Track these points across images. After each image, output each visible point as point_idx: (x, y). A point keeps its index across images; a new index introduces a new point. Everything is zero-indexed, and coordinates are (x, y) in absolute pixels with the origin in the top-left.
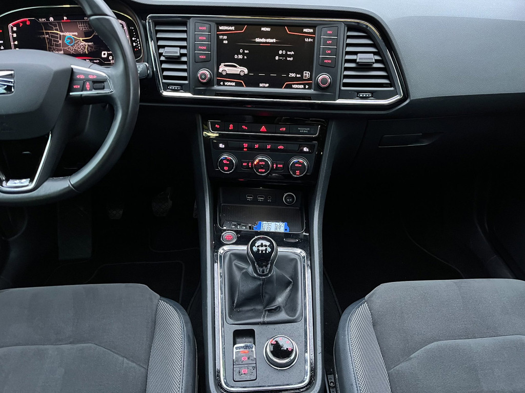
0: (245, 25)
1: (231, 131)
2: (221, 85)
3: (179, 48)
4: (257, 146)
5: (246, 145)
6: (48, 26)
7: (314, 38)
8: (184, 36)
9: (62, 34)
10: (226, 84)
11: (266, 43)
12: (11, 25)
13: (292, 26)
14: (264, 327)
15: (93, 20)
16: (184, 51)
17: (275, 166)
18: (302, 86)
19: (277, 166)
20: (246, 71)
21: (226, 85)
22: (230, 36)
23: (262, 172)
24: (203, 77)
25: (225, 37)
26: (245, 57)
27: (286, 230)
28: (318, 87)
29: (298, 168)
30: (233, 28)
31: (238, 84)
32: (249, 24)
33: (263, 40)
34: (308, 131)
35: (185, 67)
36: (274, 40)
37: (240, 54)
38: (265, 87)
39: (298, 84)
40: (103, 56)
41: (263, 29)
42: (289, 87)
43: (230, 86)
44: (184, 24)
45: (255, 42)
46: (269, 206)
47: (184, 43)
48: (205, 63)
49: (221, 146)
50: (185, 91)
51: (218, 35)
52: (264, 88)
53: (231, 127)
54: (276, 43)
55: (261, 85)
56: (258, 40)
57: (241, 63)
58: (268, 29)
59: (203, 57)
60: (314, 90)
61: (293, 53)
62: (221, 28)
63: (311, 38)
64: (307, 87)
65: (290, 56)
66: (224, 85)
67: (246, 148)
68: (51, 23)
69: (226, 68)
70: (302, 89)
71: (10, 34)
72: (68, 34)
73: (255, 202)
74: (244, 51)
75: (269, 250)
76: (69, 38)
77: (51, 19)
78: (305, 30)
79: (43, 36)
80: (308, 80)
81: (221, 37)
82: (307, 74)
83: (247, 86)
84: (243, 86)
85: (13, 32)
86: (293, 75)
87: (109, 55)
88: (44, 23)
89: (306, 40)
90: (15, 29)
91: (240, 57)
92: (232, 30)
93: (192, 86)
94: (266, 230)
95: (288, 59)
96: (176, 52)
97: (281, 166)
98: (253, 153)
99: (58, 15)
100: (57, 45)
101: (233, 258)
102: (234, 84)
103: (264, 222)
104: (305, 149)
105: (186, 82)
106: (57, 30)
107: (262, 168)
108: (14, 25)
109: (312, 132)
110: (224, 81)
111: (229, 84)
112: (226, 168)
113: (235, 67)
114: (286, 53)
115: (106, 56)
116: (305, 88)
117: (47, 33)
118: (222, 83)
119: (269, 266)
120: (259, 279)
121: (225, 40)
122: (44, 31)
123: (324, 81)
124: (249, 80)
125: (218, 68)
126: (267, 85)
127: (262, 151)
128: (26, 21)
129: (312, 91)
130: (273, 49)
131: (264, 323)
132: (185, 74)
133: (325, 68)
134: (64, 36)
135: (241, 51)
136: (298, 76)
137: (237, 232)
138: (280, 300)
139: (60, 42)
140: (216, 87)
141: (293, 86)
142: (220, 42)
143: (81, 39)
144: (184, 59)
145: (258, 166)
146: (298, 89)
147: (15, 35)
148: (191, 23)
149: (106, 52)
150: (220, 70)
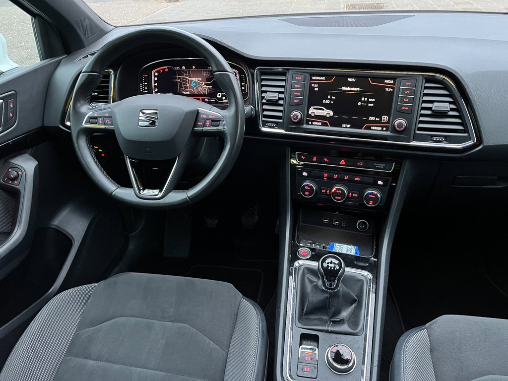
0: (334, 76)
1: (314, 162)
2: (309, 124)
3: (278, 94)
4: (335, 176)
5: (326, 175)
6: (180, 73)
7: (393, 88)
8: (283, 83)
9: (190, 79)
10: (314, 123)
11: (351, 91)
12: (154, 71)
13: (374, 78)
14: (328, 334)
15: (217, 74)
16: (282, 96)
17: (350, 195)
18: (380, 128)
19: (352, 195)
20: (332, 113)
21: (314, 125)
22: (321, 85)
23: (338, 200)
24: (295, 117)
25: (316, 86)
26: (332, 102)
27: (356, 253)
28: (394, 130)
29: (371, 199)
30: (324, 78)
31: (324, 124)
32: (338, 76)
33: (349, 89)
34: (383, 166)
35: (281, 108)
36: (358, 89)
37: (328, 99)
38: (347, 127)
39: (376, 126)
40: (218, 96)
41: (349, 80)
42: (369, 128)
43: (317, 125)
44: (284, 74)
45: (341, 90)
46: (342, 230)
47: (282, 90)
48: (297, 106)
49: (305, 174)
50: (279, 128)
51: (311, 84)
52: (346, 128)
53: (315, 159)
54: (360, 91)
55: (343, 126)
56: (344, 88)
57: (328, 107)
58: (354, 80)
59: (296, 101)
60: (391, 132)
61: (374, 100)
62: (313, 78)
63: (391, 88)
64: (384, 129)
65: (371, 102)
66: (312, 124)
67: (325, 177)
68: (183, 71)
69: (315, 111)
70: (380, 130)
71: (153, 77)
72: (194, 79)
73: (330, 225)
74: (331, 97)
75: (337, 267)
76: (195, 82)
77: (184, 68)
78: (386, 81)
79: (176, 80)
80: (386, 123)
81: (313, 85)
82: (385, 118)
83: (331, 126)
84: (328, 126)
85: (155, 76)
86: (372, 118)
87: (223, 96)
88: (177, 70)
89: (387, 89)
90: (156, 74)
91: (328, 102)
92: (323, 80)
93: (285, 125)
94: (337, 251)
95: (369, 105)
96: (275, 96)
97: (356, 195)
98: (332, 182)
99: (189, 65)
100: (185, 87)
101: (306, 271)
102: (320, 124)
103: (337, 244)
104: (380, 183)
105: (281, 121)
106: (186, 76)
107: (338, 196)
108: (156, 72)
109: (387, 168)
110: (312, 121)
111: (316, 123)
112: (307, 193)
113: (323, 110)
114: (368, 99)
115: (220, 96)
116: (382, 130)
117: (179, 78)
118: (310, 123)
119: (336, 281)
120: (327, 292)
121: (316, 87)
122: (177, 77)
123: (400, 125)
124: (333, 122)
125: (308, 111)
126: (349, 126)
127: (340, 181)
128: (165, 68)
129: (388, 133)
130: (357, 97)
131: (328, 332)
132: (280, 114)
133: (401, 113)
134: (192, 81)
135: (329, 97)
136: (377, 119)
137: (312, 250)
138: (345, 314)
139: (188, 85)
140: (305, 126)
141: (372, 128)
142: (312, 89)
143: (204, 83)
144: (281, 102)
145: (335, 194)
146: (376, 130)
147: (156, 79)
148: (290, 74)
149: (221, 94)
150: (310, 112)
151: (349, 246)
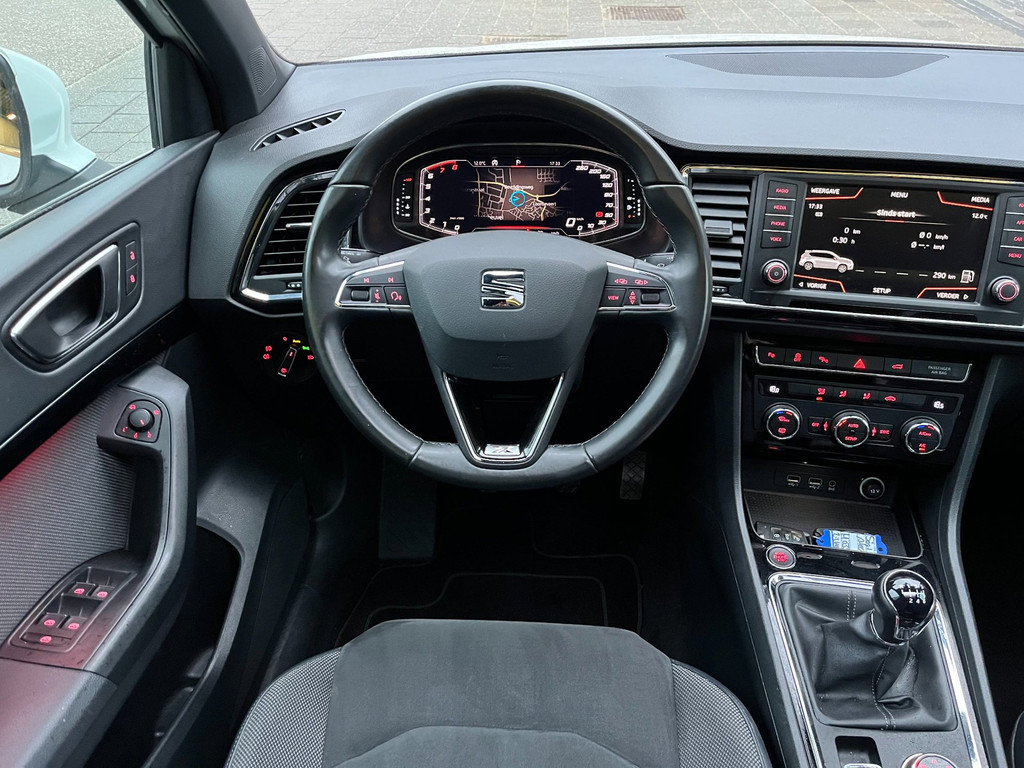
0: (860, 187)
1: (797, 364)
2: (800, 288)
3: (730, 222)
4: (843, 394)
5: (822, 391)
6: (485, 173)
7: (989, 213)
8: (744, 201)
9: (506, 187)
10: (809, 285)
11: (897, 218)
12: (426, 169)
13: (950, 192)
14: (894, 735)
16: (741, 227)
17: (874, 431)
18: (957, 296)
19: (878, 431)
20: (850, 265)
21: (810, 288)
22: (830, 205)
23: (850, 443)
24: (776, 274)
25: (821, 206)
26: (853, 241)
27: (880, 549)
28: (991, 299)
29: (924, 440)
30: (837, 191)
31: (831, 287)
32: (870, 186)
33: (892, 213)
34: (948, 372)
35: (737, 254)
36: (913, 214)
37: (844, 235)
38: (883, 294)
39: (948, 292)
40: (567, 225)
41: (893, 194)
42: (932, 295)
43: (817, 290)
44: (747, 180)
45: (876, 216)
47: (742, 214)
48: (779, 250)
49: (774, 389)
50: (733, 296)
51: (807, 202)
52: (881, 295)
53: (798, 357)
54: (917, 218)
55: (876, 290)
56: (881, 213)
57: (842, 251)
58: (904, 195)
59: (776, 239)
60: (982, 304)
61: (946, 237)
62: (813, 190)
63: (985, 212)
64: (966, 297)
65: (940, 242)
66: (805, 287)
67: (821, 396)
68: (492, 169)
69: (814, 260)
70: (956, 300)
71: (422, 184)
72: (517, 188)
73: (803, 489)
74: (851, 231)
76: (518, 195)
77: (495, 162)
78: (973, 199)
79: (476, 190)
80: (970, 285)
81: (811, 206)
82: (968, 276)
83: (849, 290)
84: (840, 290)
85: (427, 181)
86: (941, 275)
87: (578, 224)
88: (480, 169)
89: (975, 216)
90: (431, 176)
91: (844, 240)
92: (835, 195)
93: (748, 288)
94: (840, 547)
95: (935, 247)
96: (726, 228)
97: (887, 432)
98: (835, 404)
99: (507, 160)
100: (494, 206)
101: (795, 596)
102: (824, 286)
103: (835, 532)
104: (938, 405)
105: (739, 280)
106: (500, 180)
107: (853, 435)
108: (431, 171)
109: (955, 375)
110: (806, 281)
111: (815, 285)
112: (782, 430)
113: (831, 257)
114: (934, 236)
115: (572, 225)
116: (961, 299)
117: (483, 186)
118: (801, 284)
121: (819, 210)
122: (479, 182)
123: (1007, 290)
124: (852, 281)
125: (798, 260)
126: (888, 290)
127: (854, 403)
128: (452, 164)
129: (977, 306)
130: (909, 230)
131: (890, 729)
132: (736, 266)
133: (1006, 265)
134: (511, 191)
135: (847, 230)
136: (950, 277)
137: (796, 548)
138: (902, 686)
139: (502, 200)
140: (793, 291)
141: (939, 295)
142: (809, 213)
143: (538, 196)
144: (738, 240)
145: (845, 430)
146: (947, 300)
147: (428, 186)
148: (761, 181)
149: (574, 219)
150: (802, 263)
151: (860, 535)
